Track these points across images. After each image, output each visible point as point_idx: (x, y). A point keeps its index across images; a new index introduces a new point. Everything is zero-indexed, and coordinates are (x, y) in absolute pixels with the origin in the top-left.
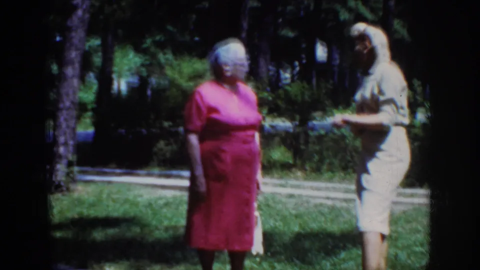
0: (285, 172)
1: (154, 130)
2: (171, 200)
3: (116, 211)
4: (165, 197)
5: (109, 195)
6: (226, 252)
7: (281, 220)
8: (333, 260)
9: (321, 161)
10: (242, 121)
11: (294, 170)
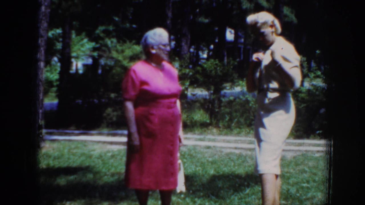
0: (203, 130)
1: (103, 100)
2: (116, 153)
3: (75, 162)
4: (113, 151)
5: (69, 151)
6: (158, 191)
7: (200, 166)
8: (240, 195)
9: (231, 120)
10: (166, 92)
11: (210, 127)
